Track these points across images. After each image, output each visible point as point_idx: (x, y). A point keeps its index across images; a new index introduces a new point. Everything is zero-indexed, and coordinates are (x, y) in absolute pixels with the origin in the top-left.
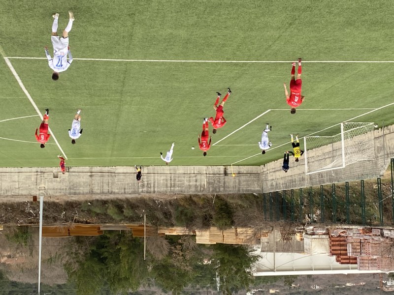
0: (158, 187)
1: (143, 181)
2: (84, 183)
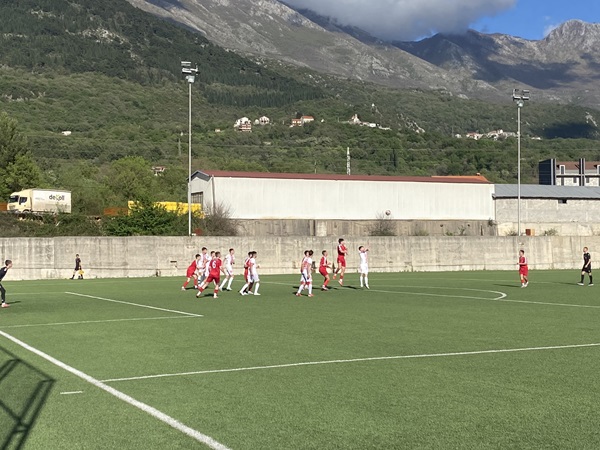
0: (25, 248)
1: (49, 257)
2: (134, 254)
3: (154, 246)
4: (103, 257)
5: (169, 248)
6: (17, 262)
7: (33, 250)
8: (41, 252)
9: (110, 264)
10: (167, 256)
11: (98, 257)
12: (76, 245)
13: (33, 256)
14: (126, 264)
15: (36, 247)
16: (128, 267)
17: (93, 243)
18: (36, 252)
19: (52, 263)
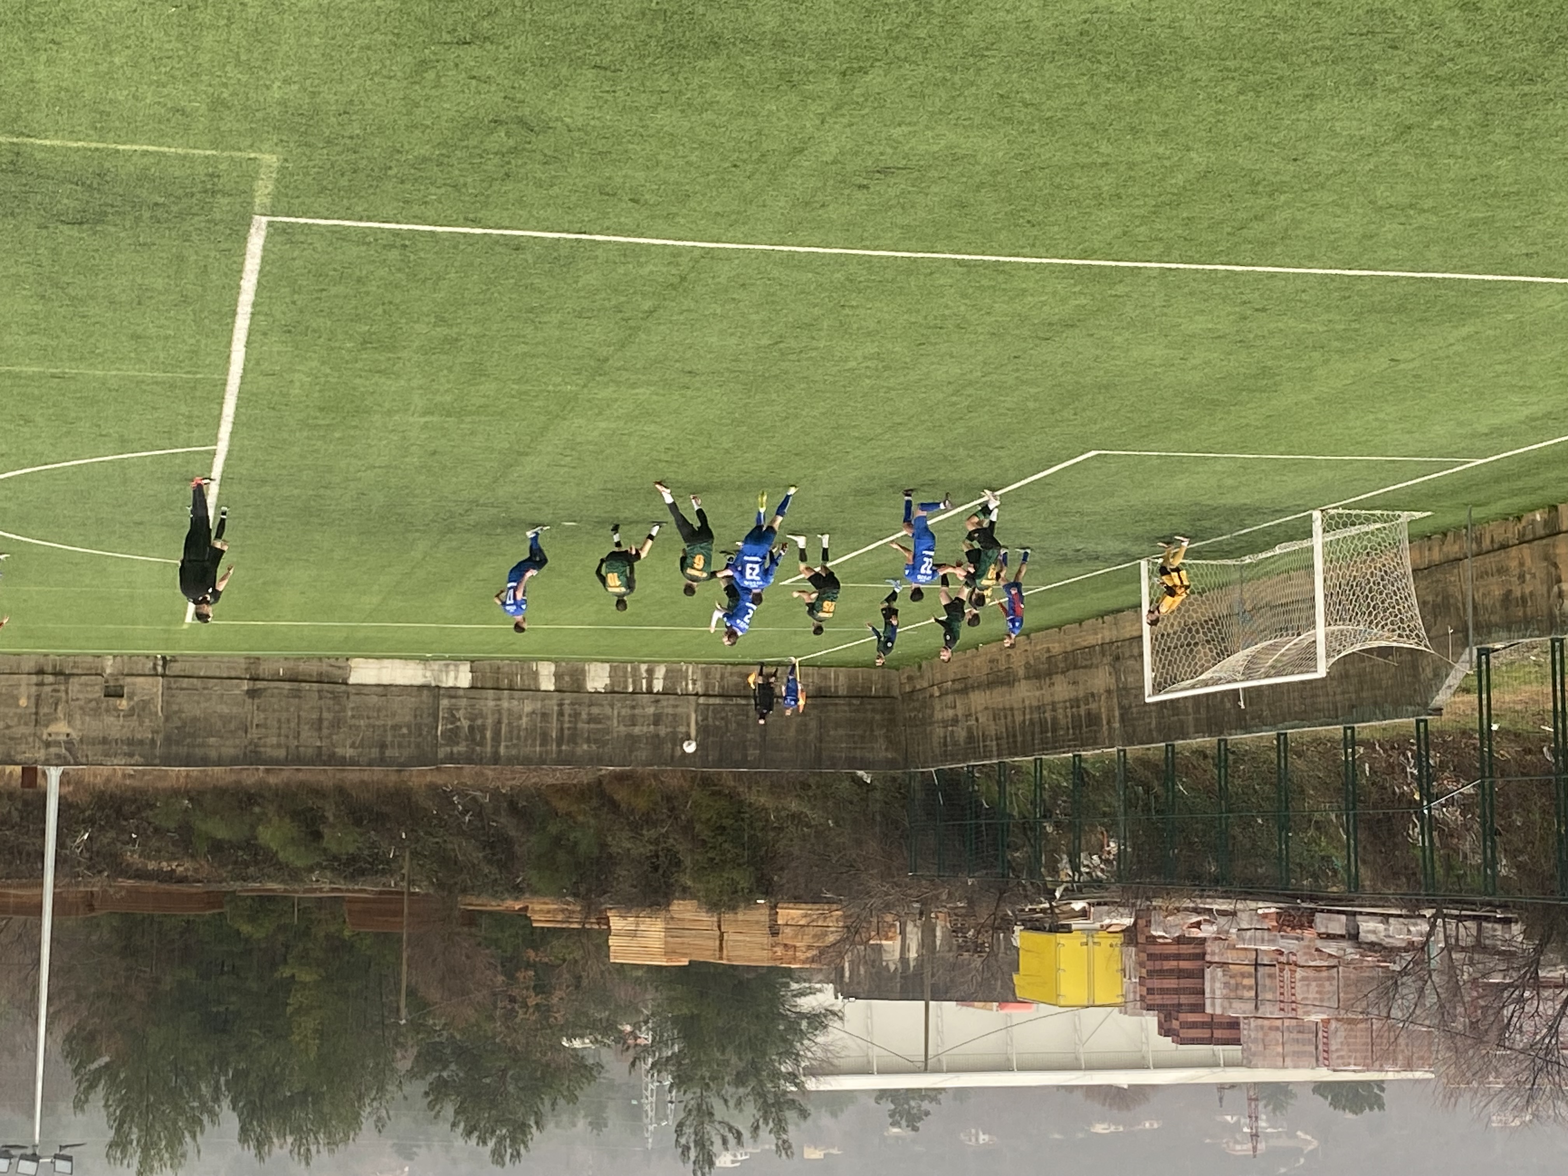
0: (510, 740)
1: (453, 719)
2: (226, 720)
3: (168, 740)
4: (315, 716)
5: (126, 733)
6: (528, 707)
7: (489, 734)
8: (471, 728)
9: (296, 694)
10: (130, 713)
11: (325, 715)
12: (383, 746)
13: (490, 721)
14: (252, 693)
15: (482, 744)
16: (245, 686)
17: (339, 751)
18: (483, 728)
19: (445, 702)
